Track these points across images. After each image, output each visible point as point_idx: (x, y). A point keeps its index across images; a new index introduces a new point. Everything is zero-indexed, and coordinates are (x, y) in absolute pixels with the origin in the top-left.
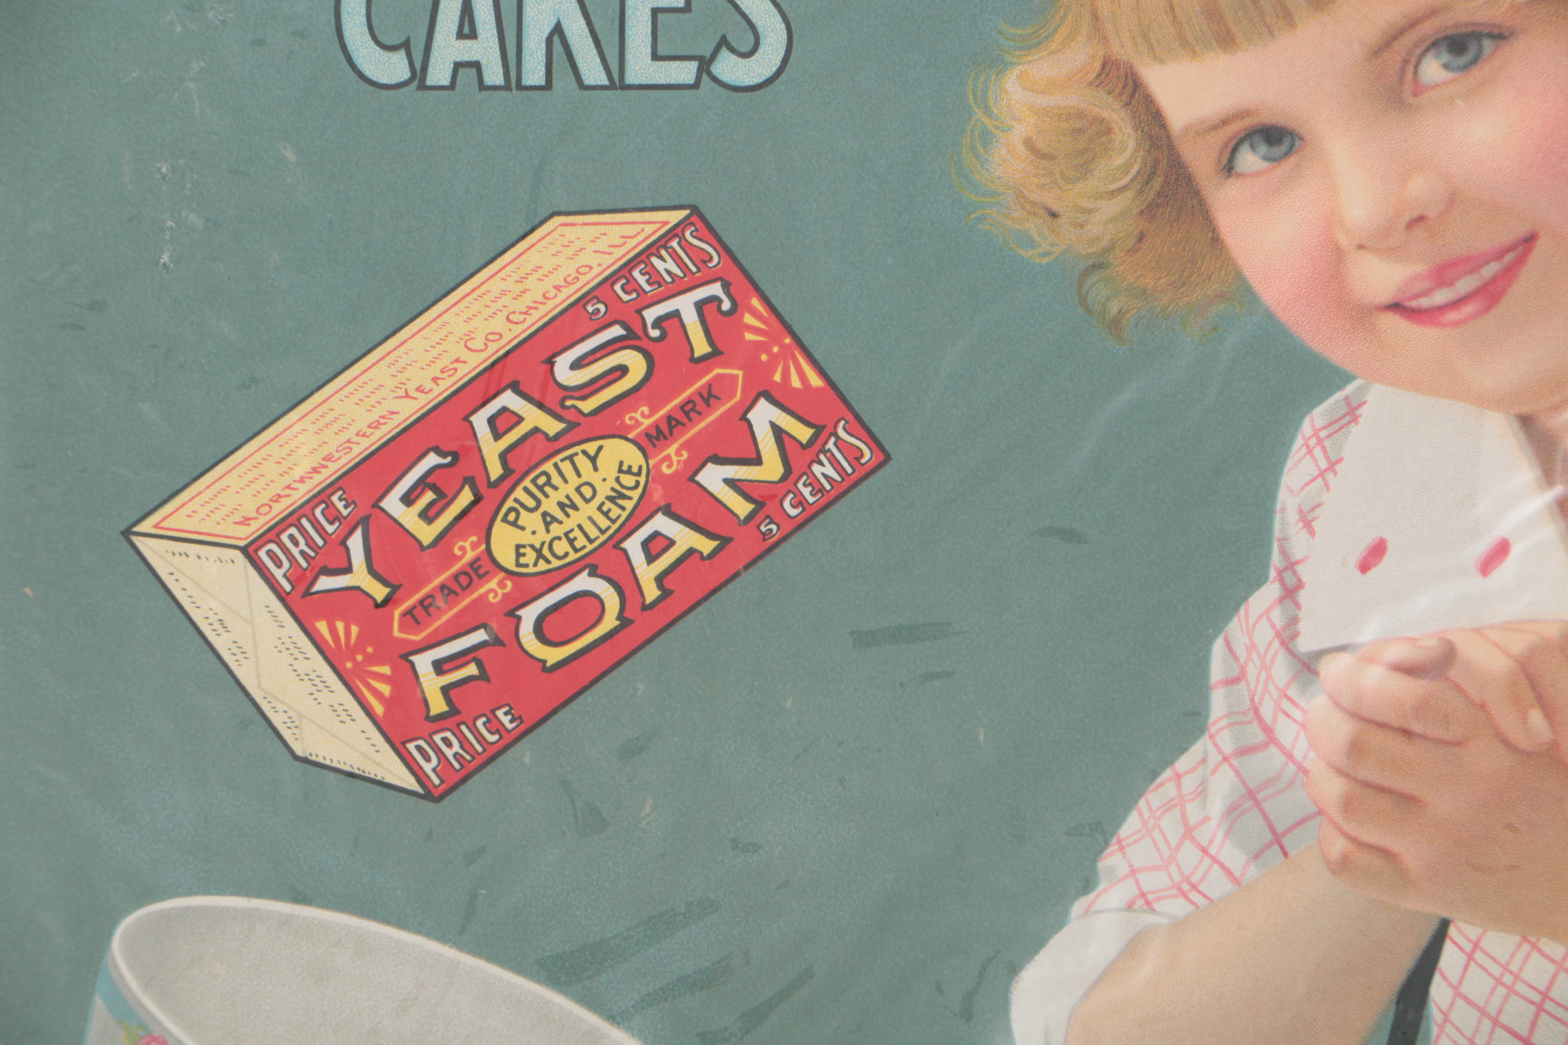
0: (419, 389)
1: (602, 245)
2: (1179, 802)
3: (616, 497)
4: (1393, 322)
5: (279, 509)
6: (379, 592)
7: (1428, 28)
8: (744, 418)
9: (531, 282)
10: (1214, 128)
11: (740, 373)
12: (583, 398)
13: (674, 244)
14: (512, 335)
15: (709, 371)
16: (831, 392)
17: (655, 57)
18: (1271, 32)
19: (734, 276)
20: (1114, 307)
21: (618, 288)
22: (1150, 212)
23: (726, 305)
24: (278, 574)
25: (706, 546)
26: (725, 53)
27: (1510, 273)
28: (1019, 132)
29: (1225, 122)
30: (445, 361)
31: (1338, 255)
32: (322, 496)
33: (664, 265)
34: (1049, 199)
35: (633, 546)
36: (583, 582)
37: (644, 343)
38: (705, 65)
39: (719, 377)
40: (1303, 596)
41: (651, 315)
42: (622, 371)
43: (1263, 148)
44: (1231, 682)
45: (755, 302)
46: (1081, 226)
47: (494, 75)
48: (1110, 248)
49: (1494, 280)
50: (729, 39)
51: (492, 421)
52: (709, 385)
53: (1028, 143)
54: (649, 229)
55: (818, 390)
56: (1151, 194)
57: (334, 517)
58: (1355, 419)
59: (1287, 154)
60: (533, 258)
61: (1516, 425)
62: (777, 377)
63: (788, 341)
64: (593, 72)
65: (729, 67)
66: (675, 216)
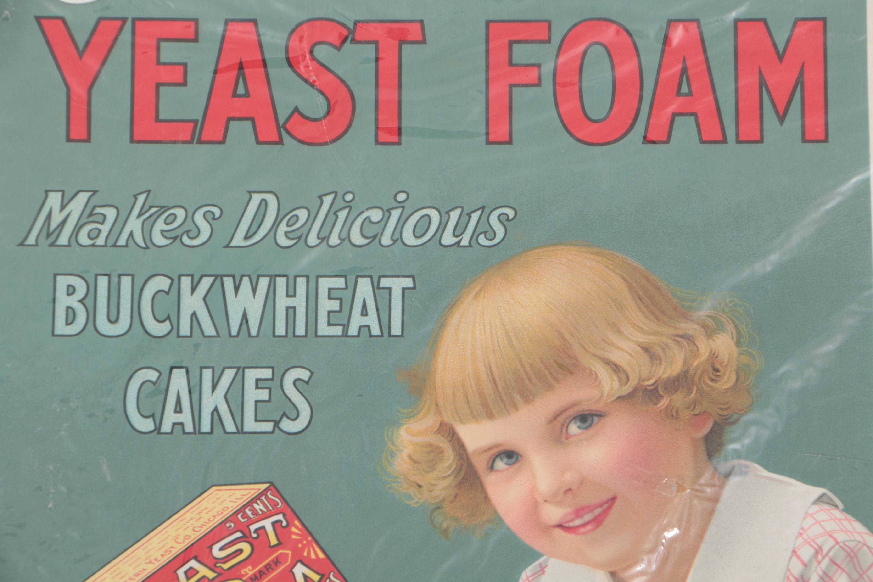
0: (156, 559)
1: (233, 498)
4: (559, 532)
7: (572, 412)
8: (291, 571)
9: (203, 514)
10: (486, 451)
11: (290, 552)
12: (225, 563)
13: (263, 498)
14: (195, 536)
15: (277, 551)
16: (328, 560)
17: (256, 420)
18: (508, 412)
19: (288, 512)
20: (445, 525)
21: (239, 516)
22: (459, 485)
23: (284, 524)
26: (285, 419)
27: (605, 513)
28: (406, 452)
29: (490, 449)
30: (167, 547)
31: (536, 505)
33: (259, 507)
34: (418, 479)
37: (250, 540)
38: (277, 424)
39: (281, 554)
41: (253, 528)
42: (240, 551)
43: (505, 460)
45: (297, 522)
46: (431, 491)
47: (189, 428)
48: (443, 500)
49: (599, 515)
50: (287, 413)
51: (186, 573)
52: (277, 557)
53: (410, 457)
54: (253, 492)
55: (323, 559)
56: (460, 478)
58: (544, 573)
59: (515, 462)
60: (204, 504)
61: (609, 576)
62: (305, 554)
63: (310, 538)
64: (230, 427)
65: (286, 425)
66: (264, 487)
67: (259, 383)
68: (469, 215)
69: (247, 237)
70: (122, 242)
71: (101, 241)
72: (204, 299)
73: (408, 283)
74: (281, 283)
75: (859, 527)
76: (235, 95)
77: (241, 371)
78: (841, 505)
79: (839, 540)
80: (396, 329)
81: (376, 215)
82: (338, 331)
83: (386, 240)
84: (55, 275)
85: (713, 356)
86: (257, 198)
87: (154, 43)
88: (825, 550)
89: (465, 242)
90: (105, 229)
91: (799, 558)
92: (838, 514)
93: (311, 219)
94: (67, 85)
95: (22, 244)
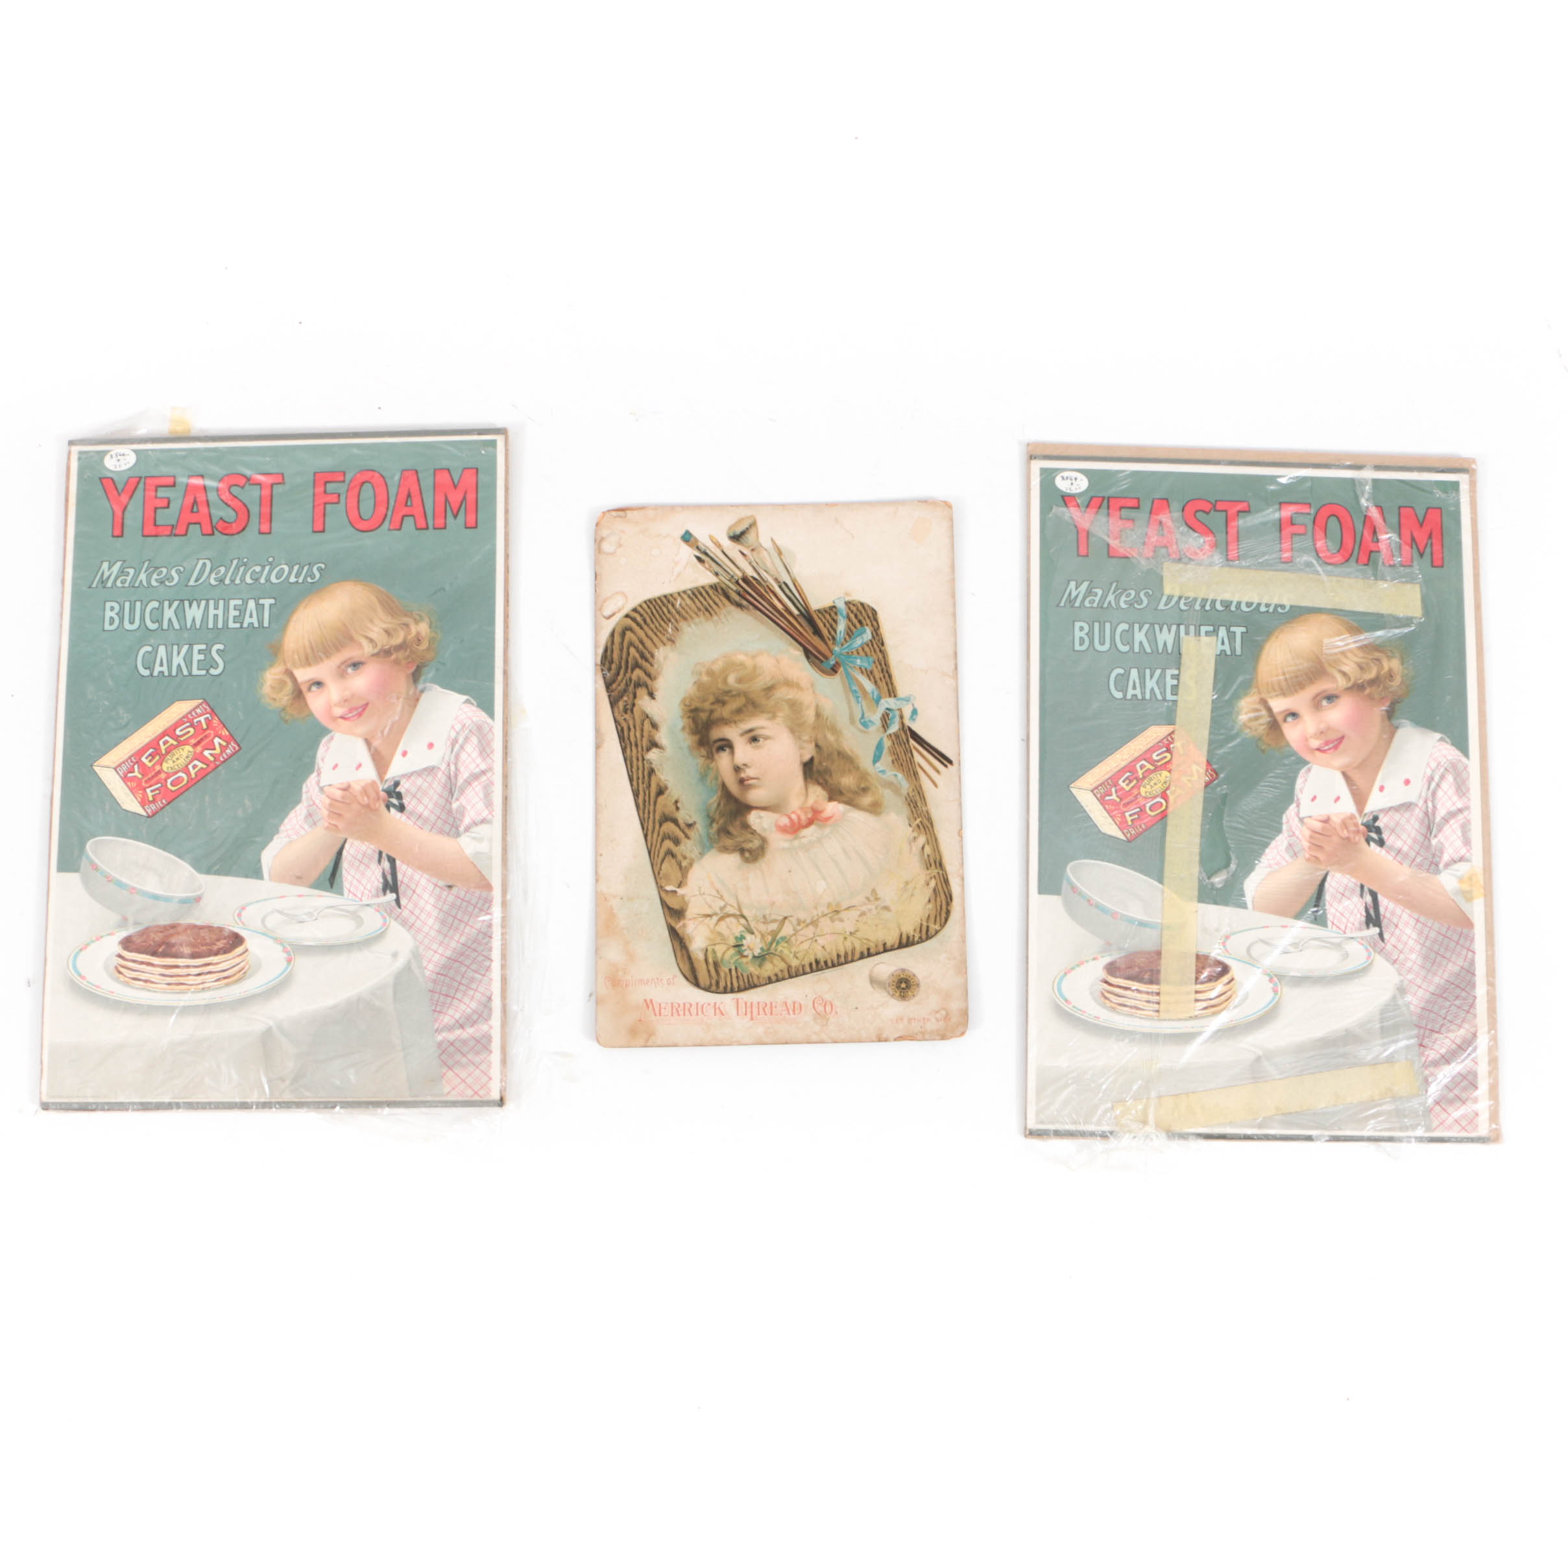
0: (149, 736)
1: (185, 707)
2: (296, 816)
3: (187, 757)
4: (341, 720)
5: (121, 760)
6: (140, 776)
7: (349, 662)
8: (213, 741)
9: (172, 715)
10: (307, 682)
11: (212, 732)
12: (182, 737)
13: (200, 706)
14: (168, 725)
15: (206, 732)
16: (230, 735)
17: (198, 669)
18: (318, 663)
19: (212, 713)
20: (286, 718)
21: (189, 715)
22: (294, 699)
23: (210, 718)
24: (121, 773)
25: (205, 766)
26: (212, 668)
27: (363, 710)
28: (269, 683)
29: (309, 681)
30: (154, 730)
31: (330, 707)
32: (130, 758)
33: (198, 711)
34: (275, 696)
35: (190, 767)
36: (180, 774)
37: (194, 726)
38: (207, 671)
39: (208, 733)
40: (322, 775)
41: (195, 721)
42: (189, 732)
43: (316, 686)
44: (307, 792)
45: (216, 718)
46: (280, 702)
47: (166, 674)
48: (286, 706)
49: (360, 712)
50: (213, 666)
51: (163, 742)
52: (206, 734)
53: (271, 686)
54: (195, 703)
55: (228, 735)
56: (295, 695)
57: (132, 762)
58: (332, 740)
59: (321, 687)
60: (172, 710)
61: (364, 741)
62: (220, 733)
63: (222, 725)
64: (185, 672)
65: (213, 671)
66: (200, 701)
67: (200, 652)
68: (303, 568)
69: (196, 581)
70: (137, 585)
71: (127, 585)
72: (175, 612)
73: (272, 601)
74: (211, 603)
75: (483, 713)
76: (192, 512)
77: (191, 645)
78: (475, 703)
79: (474, 720)
80: (266, 624)
81: (258, 569)
82: (238, 625)
83: (262, 580)
84: (105, 602)
85: (418, 634)
86: (201, 562)
87: (154, 488)
88: (467, 725)
89: (301, 580)
90: (129, 579)
91: (455, 730)
92: (474, 708)
93: (227, 571)
94: (113, 509)
95: (90, 587)
